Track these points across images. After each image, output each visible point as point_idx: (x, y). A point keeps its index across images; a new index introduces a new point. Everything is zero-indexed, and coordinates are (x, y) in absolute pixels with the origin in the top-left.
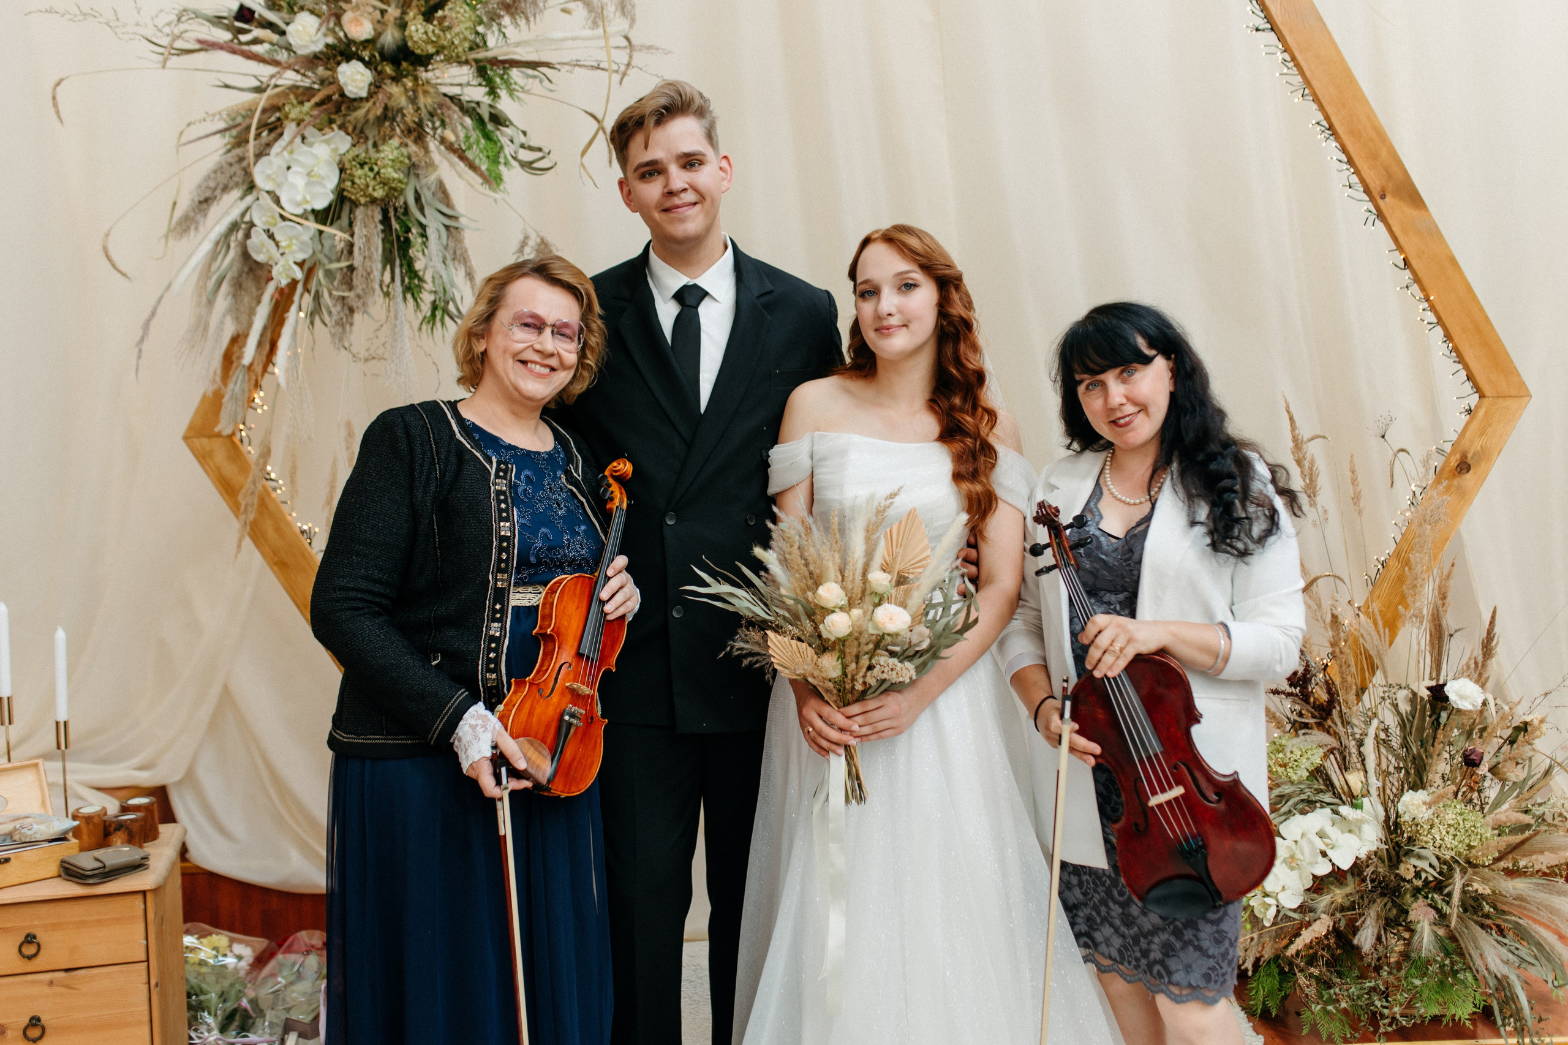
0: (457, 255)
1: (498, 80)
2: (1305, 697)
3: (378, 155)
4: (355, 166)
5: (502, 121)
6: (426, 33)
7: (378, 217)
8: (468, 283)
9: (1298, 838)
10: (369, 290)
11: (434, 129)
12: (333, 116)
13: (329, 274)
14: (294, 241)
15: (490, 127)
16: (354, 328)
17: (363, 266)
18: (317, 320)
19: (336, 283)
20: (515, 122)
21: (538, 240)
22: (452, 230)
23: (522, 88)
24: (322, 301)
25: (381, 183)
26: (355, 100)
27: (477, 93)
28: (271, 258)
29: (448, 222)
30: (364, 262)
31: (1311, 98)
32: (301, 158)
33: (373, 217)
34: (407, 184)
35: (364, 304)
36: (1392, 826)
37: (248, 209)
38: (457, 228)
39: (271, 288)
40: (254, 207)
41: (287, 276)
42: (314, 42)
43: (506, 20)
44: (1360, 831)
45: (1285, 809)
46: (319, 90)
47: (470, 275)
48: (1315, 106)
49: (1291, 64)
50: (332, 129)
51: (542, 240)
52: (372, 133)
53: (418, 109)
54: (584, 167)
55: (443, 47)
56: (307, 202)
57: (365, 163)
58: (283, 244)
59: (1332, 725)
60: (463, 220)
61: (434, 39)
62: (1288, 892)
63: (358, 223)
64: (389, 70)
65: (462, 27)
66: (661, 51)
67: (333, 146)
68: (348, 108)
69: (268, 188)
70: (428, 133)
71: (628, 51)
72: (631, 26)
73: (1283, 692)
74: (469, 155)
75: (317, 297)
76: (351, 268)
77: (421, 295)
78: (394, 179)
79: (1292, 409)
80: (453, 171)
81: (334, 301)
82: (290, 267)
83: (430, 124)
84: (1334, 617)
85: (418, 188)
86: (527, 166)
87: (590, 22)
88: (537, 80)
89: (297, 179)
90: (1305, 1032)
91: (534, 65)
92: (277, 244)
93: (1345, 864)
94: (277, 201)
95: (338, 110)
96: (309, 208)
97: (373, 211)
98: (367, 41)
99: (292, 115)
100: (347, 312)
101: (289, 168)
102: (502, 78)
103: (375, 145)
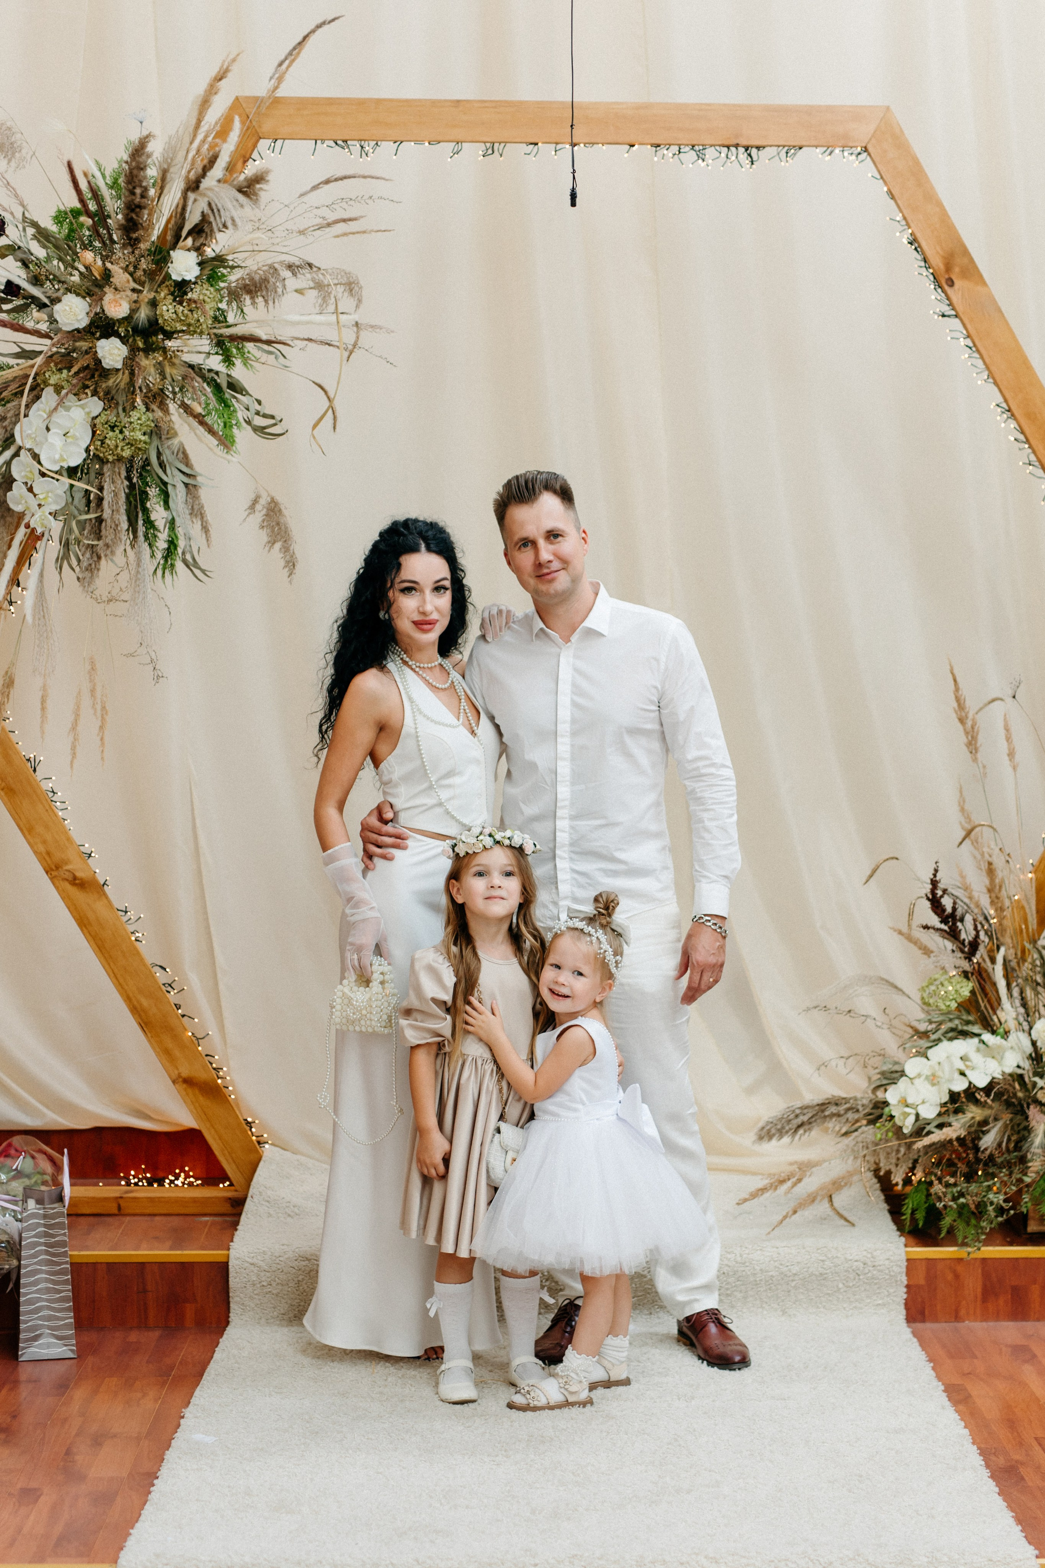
0: (197, 512)
1: (234, 351)
2: (953, 934)
3: (126, 419)
4: (106, 429)
5: (239, 390)
6: (175, 312)
7: (124, 474)
8: (204, 536)
9: (941, 1060)
10: (117, 539)
11: (174, 393)
12: (87, 383)
13: (79, 522)
14: (50, 494)
15: (228, 393)
16: (100, 573)
17: (112, 518)
18: (65, 563)
19: (86, 532)
20: (251, 393)
21: (269, 500)
22: (190, 487)
23: (257, 360)
24: (71, 547)
25: (128, 444)
26: (108, 370)
27: (215, 363)
28: (28, 508)
29: (186, 480)
30: (113, 514)
31: (991, 380)
32: (58, 421)
33: (119, 474)
34: (150, 444)
35: (113, 553)
36: (1036, 1057)
37: (8, 463)
38: (195, 486)
39: (21, 533)
40: (14, 462)
41: (42, 525)
42: (78, 321)
43: (247, 299)
44: (1002, 1058)
45: (933, 1037)
46: (76, 359)
47: (205, 529)
48: (996, 389)
49: (974, 349)
50: (87, 394)
51: (273, 500)
52: (121, 399)
53: (164, 377)
54: (314, 437)
55: (189, 325)
56: (64, 460)
57: (115, 426)
58: (41, 497)
59: (980, 961)
60: (199, 478)
61: (183, 318)
62: (927, 1105)
63: (107, 480)
64: (141, 344)
65: (207, 307)
66: (384, 330)
67: (87, 410)
68: (100, 376)
69: (28, 446)
70: (168, 397)
71: (355, 329)
72: (357, 306)
73: (934, 928)
74: (208, 420)
75: (67, 545)
76: (100, 520)
77: (157, 544)
78: (141, 441)
79: (956, 672)
80: (193, 434)
81: (83, 549)
82: (45, 516)
83: (171, 389)
84: (990, 864)
85: (161, 450)
86: (260, 430)
87: (320, 301)
88: (273, 356)
89: (55, 439)
90: (942, 1235)
91: (269, 342)
92: (35, 495)
93: (981, 1082)
94: (36, 457)
95: (93, 376)
96: (66, 466)
97: (119, 468)
98: (124, 319)
99: (52, 382)
100: (96, 559)
101: (48, 429)
102: (238, 349)
103: (124, 410)
